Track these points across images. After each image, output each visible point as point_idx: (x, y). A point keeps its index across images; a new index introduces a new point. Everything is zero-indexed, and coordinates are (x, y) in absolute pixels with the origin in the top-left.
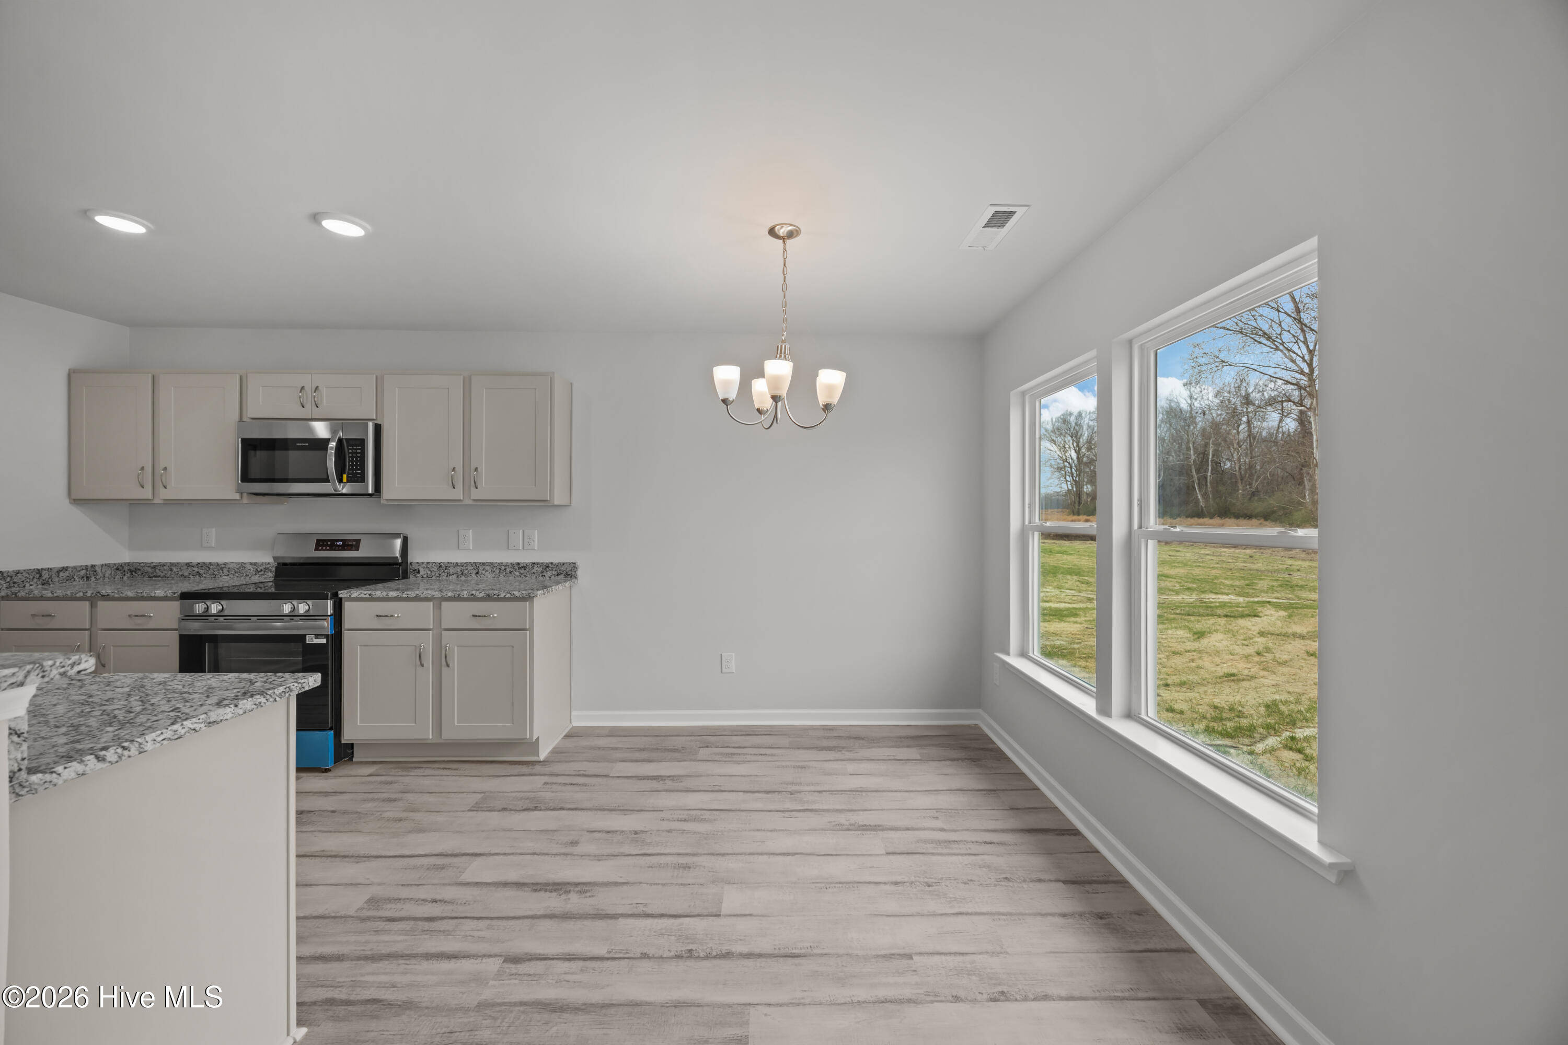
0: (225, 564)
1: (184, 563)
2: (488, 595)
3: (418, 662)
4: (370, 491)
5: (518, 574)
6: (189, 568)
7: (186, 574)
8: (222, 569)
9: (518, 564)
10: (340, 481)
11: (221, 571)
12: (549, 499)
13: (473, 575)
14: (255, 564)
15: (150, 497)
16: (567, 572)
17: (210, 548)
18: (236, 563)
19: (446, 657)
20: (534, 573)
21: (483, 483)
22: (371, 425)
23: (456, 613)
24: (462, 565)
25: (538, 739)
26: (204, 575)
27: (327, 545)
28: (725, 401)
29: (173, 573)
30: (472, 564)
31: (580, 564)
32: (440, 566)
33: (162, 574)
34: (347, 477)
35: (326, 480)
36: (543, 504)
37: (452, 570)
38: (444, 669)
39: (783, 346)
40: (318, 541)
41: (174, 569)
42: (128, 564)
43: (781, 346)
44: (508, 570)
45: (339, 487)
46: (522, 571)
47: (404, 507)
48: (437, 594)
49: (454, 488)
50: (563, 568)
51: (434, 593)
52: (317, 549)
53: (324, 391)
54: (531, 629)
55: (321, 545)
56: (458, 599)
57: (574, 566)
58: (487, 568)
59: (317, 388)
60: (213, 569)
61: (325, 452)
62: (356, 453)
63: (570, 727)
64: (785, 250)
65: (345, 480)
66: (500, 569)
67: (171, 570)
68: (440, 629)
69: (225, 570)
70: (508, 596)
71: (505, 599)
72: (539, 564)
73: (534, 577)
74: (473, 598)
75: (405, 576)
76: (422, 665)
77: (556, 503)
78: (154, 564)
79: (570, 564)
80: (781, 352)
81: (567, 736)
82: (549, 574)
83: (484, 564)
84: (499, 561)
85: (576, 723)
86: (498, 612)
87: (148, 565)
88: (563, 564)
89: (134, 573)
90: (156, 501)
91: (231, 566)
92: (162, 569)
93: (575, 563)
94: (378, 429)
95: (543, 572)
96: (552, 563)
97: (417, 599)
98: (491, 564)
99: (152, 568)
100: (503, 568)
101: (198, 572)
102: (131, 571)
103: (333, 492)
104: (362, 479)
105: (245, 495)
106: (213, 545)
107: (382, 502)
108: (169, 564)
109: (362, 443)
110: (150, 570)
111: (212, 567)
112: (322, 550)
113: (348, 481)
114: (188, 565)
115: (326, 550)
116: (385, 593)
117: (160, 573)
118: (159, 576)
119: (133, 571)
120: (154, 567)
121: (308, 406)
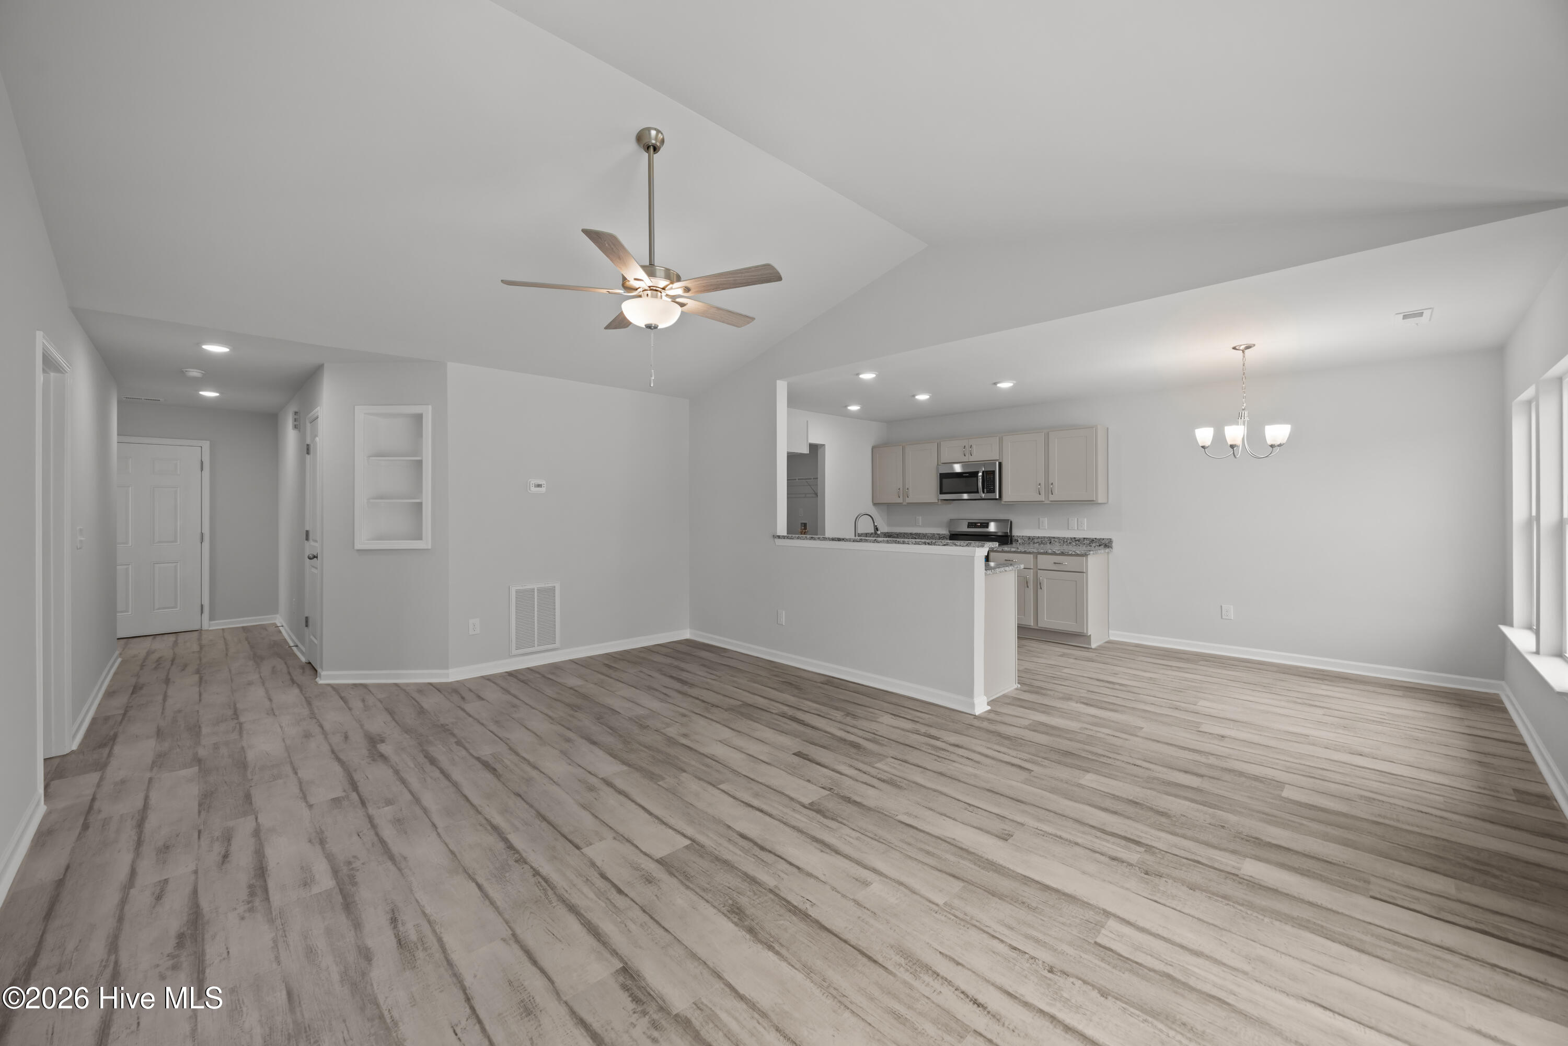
0: (926, 534)
2: (1062, 552)
3: (1026, 585)
4: (998, 497)
5: (1074, 544)
9: (1075, 538)
10: (983, 492)
12: (1095, 500)
13: (1048, 544)
14: (939, 534)
15: (902, 502)
16: (1106, 544)
17: (919, 526)
18: (931, 534)
19: (1040, 584)
20: (1084, 544)
21: (1056, 491)
22: (997, 463)
23: (1045, 561)
24: (1042, 537)
25: (1090, 635)
27: (973, 525)
28: (1203, 447)
30: (1047, 538)
31: (1114, 539)
32: (1029, 538)
34: (987, 490)
35: (977, 492)
36: (1091, 503)
37: (1036, 541)
38: (1039, 590)
39: (1243, 413)
40: (969, 523)
42: (887, 533)
43: (1242, 413)
44: (1069, 542)
45: (983, 495)
46: (1077, 542)
47: (1012, 505)
48: (1035, 551)
49: (1040, 494)
50: (1103, 542)
51: (1033, 550)
52: (968, 527)
53: (974, 447)
54: (1087, 573)
55: (971, 525)
56: (1046, 553)
57: (1110, 541)
58: (1056, 540)
59: (971, 446)
61: (976, 478)
62: (991, 478)
63: (1109, 639)
64: (1244, 357)
65: (985, 492)
66: (1064, 541)
68: (1037, 569)
70: (1074, 553)
71: (1071, 555)
72: (1088, 538)
73: (1084, 546)
74: (1054, 554)
75: (1011, 543)
76: (1028, 587)
77: (1099, 502)
79: (1107, 539)
80: (1241, 416)
81: (1106, 642)
82: (1094, 545)
83: (1054, 538)
84: (1063, 536)
85: (1112, 638)
86: (1067, 562)
88: (1103, 539)
90: (904, 504)
91: (929, 535)
93: (1111, 539)
94: (1000, 464)
95: (1090, 544)
96: (1096, 539)
97: (1025, 552)
98: (1058, 538)
100: (1065, 540)
103: (980, 498)
104: (994, 491)
105: (940, 501)
107: (1003, 503)
109: (993, 472)
112: (971, 528)
113: (987, 493)
115: (973, 528)
116: (1009, 549)
121: (967, 455)
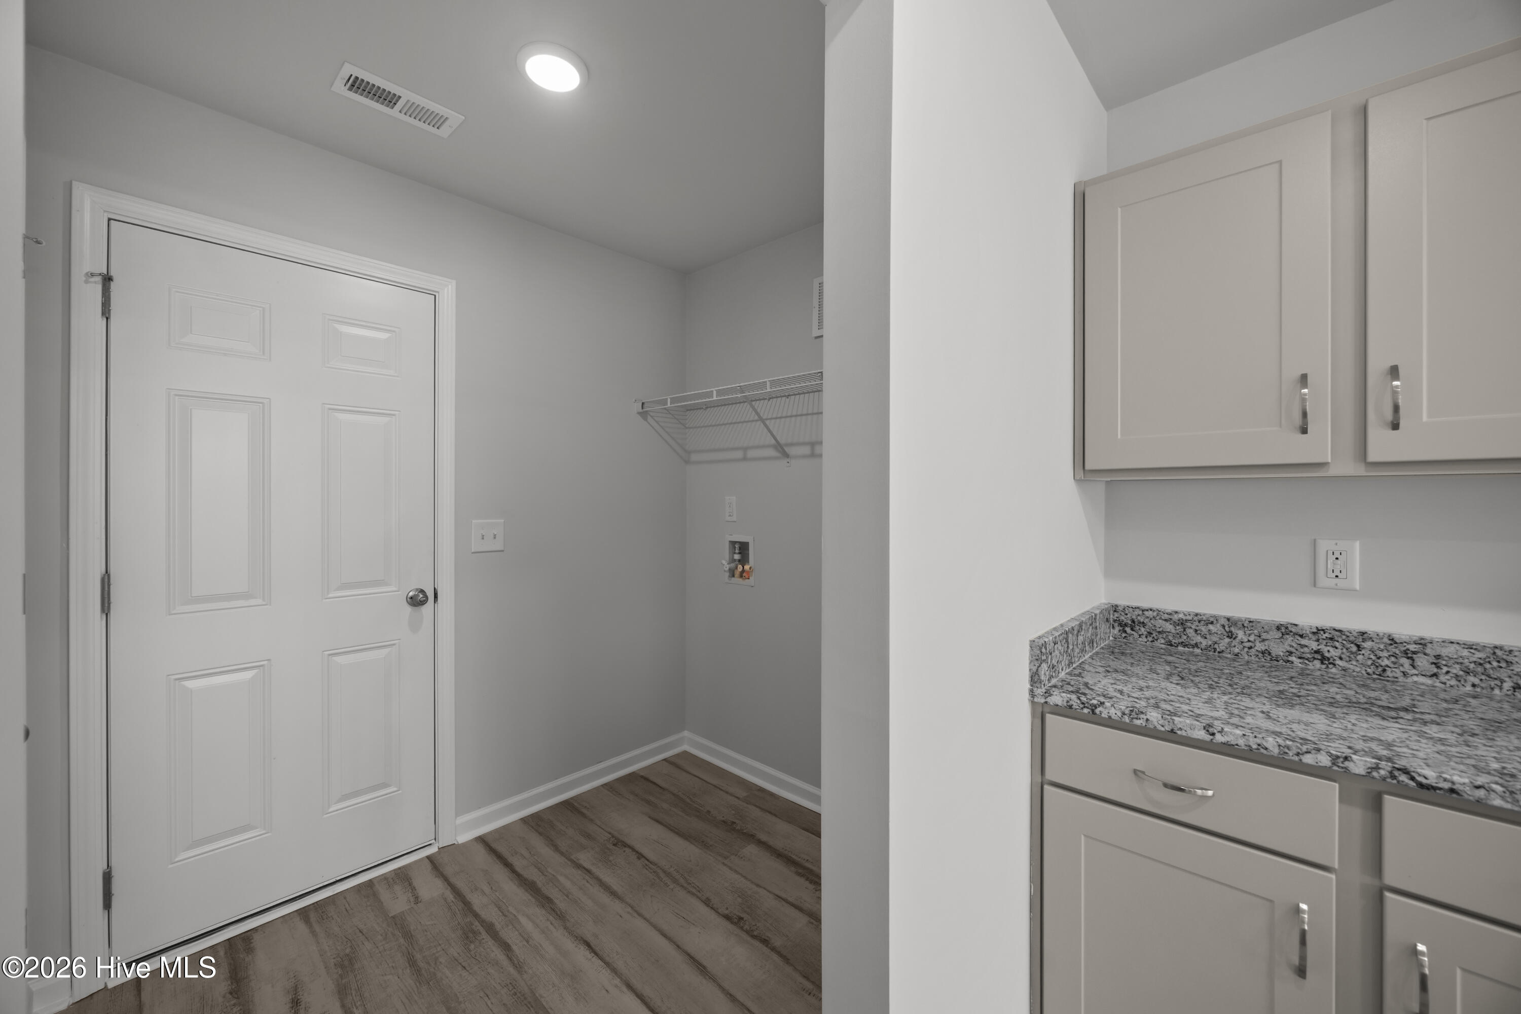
1: (1268, 623)
6: (1289, 638)
7: (1278, 650)
8: (1409, 655)
11: (1406, 662)
26: (1338, 662)
29: (1235, 643)
33: (1204, 643)
41: (1240, 634)
60: (1372, 651)
67: (1231, 635)
69: (1423, 662)
78: (1181, 616)
87: (1166, 616)
89: (1128, 630)
92: (1204, 629)
99: (1175, 624)
101: (1317, 652)
102: (1123, 625)
106: (1357, 587)
108: (1223, 621)
110: (1169, 627)
111: (1368, 645)
114: (1284, 630)
117: (1199, 639)
118: (1196, 645)
119: (1126, 625)
120: (1182, 623)
